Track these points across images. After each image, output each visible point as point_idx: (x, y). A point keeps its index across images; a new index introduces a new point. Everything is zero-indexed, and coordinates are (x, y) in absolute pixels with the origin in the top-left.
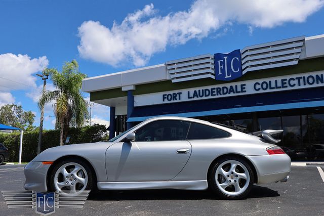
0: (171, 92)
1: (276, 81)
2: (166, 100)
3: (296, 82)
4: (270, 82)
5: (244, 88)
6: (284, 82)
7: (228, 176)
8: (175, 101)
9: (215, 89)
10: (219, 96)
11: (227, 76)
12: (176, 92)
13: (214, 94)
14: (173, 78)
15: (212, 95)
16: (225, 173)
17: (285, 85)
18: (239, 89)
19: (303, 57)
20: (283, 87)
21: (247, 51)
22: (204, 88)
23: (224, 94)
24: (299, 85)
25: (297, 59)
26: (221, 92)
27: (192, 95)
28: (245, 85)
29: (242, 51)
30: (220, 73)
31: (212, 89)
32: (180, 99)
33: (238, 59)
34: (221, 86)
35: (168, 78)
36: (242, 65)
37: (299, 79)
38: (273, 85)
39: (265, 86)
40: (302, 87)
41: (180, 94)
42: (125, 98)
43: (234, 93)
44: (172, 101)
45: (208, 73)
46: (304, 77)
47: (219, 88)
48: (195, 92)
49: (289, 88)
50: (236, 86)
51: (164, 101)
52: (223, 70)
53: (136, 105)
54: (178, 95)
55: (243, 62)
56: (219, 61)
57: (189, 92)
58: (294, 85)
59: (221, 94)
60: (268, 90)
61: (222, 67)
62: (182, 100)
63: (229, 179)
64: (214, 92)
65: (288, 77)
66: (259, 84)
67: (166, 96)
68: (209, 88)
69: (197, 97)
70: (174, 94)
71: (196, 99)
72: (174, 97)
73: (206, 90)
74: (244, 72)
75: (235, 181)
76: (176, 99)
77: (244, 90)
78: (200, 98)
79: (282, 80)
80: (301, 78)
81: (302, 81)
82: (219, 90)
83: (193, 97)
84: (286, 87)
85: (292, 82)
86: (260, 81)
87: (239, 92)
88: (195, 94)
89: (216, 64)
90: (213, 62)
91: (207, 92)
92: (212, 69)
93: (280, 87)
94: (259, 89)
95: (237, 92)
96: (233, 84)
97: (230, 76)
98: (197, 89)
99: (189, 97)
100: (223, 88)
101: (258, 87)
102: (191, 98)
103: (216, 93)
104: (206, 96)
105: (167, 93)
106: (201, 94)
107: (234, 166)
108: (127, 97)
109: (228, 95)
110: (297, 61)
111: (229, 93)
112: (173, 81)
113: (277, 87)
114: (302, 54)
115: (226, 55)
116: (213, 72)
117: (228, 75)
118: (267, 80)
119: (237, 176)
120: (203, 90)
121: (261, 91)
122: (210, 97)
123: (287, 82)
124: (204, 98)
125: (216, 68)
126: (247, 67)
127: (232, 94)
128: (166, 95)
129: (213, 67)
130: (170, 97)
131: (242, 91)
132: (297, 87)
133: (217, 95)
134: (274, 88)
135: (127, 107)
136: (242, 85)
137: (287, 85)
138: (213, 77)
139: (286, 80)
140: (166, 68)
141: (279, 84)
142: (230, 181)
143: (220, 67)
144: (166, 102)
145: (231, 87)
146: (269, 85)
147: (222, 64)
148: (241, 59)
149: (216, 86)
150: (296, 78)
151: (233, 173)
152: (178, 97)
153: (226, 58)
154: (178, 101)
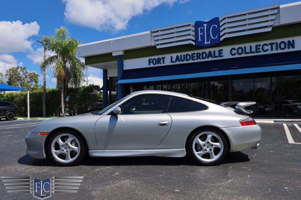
0: (156, 57)
1: (251, 47)
2: (151, 64)
3: (269, 47)
4: (245, 47)
5: (222, 53)
6: (258, 47)
7: (204, 145)
8: (159, 65)
9: (195, 54)
10: (199, 61)
11: (206, 43)
12: (161, 56)
13: (194, 58)
14: (158, 45)
15: (193, 60)
16: (201, 143)
17: (259, 50)
18: (217, 54)
19: (277, 24)
20: (257, 52)
21: (225, 18)
22: (185, 53)
23: (203, 58)
24: (272, 50)
25: (271, 26)
26: (201, 57)
27: (174, 59)
28: (222, 50)
29: (220, 19)
30: (200, 40)
31: (192, 54)
32: (163, 63)
33: (216, 26)
34: (200, 51)
35: (153, 44)
36: (220, 32)
37: (272, 44)
38: (248, 50)
39: (240, 51)
40: (275, 52)
41: (164, 58)
42: (116, 62)
43: (212, 57)
44: (157, 65)
45: (189, 40)
46: (277, 43)
47: (199, 53)
48: (177, 57)
49: (262, 53)
50: (214, 51)
51: (149, 65)
52: (203, 37)
53: (125, 69)
54: (162, 60)
55: (221, 29)
56: (199, 29)
57: (171, 57)
58: (267, 50)
59: (200, 59)
60: (243, 55)
61: (202, 34)
62: (165, 64)
63: (205, 148)
64: (194, 57)
65: (262, 43)
66: (235, 49)
67: (152, 61)
68: (190, 53)
69: (179, 61)
70: (158, 59)
71: (178, 63)
72: (158, 61)
73: (187, 55)
74: (222, 39)
75: (210, 150)
76: (160, 63)
77: (221, 55)
78: (181, 63)
79: (257, 46)
80: (274, 43)
81: (274, 46)
82: (198, 55)
83: (176, 61)
84: (260, 52)
85: (266, 48)
86: (236, 47)
87: (217, 57)
88: (177, 59)
89: (196, 31)
90: (194, 29)
91: (188, 57)
92: (193, 36)
93: (254, 52)
94: (235, 54)
95: (215, 57)
96: (212, 50)
97: (209, 42)
98: (179, 54)
99: (172, 62)
100: (203, 53)
101: (234, 52)
102: (174, 62)
103: (195, 58)
104: (187, 60)
105: (152, 58)
106: (183, 59)
107: (209, 136)
108: (117, 61)
109: (206, 60)
110: (271, 28)
111: (208, 58)
112: (158, 47)
113: (251, 52)
114: (276, 21)
115: (205, 23)
116: (194, 39)
117: (208, 41)
118: (243, 46)
119: (212, 145)
120: (184, 55)
121: (237, 56)
122: (191, 61)
123: (261, 47)
124: (185, 62)
125: (196, 35)
126: (225, 34)
127: (210, 59)
128: (151, 59)
129: (194, 34)
130: (154, 62)
131: (220, 56)
132: (269, 52)
133: (197, 59)
134: (248, 53)
135: (117, 69)
136: (219, 51)
137: (261, 50)
138: (194, 43)
139: (260, 45)
140: (151, 35)
141: (254, 49)
142: (206, 150)
143: (200, 34)
144: (152, 65)
145: (210, 52)
146: (244, 50)
147: (202, 31)
148: (219, 27)
149: (196, 52)
150: (270, 44)
151: (208, 143)
152: (162, 62)
153: (205, 25)
154: (162, 65)
